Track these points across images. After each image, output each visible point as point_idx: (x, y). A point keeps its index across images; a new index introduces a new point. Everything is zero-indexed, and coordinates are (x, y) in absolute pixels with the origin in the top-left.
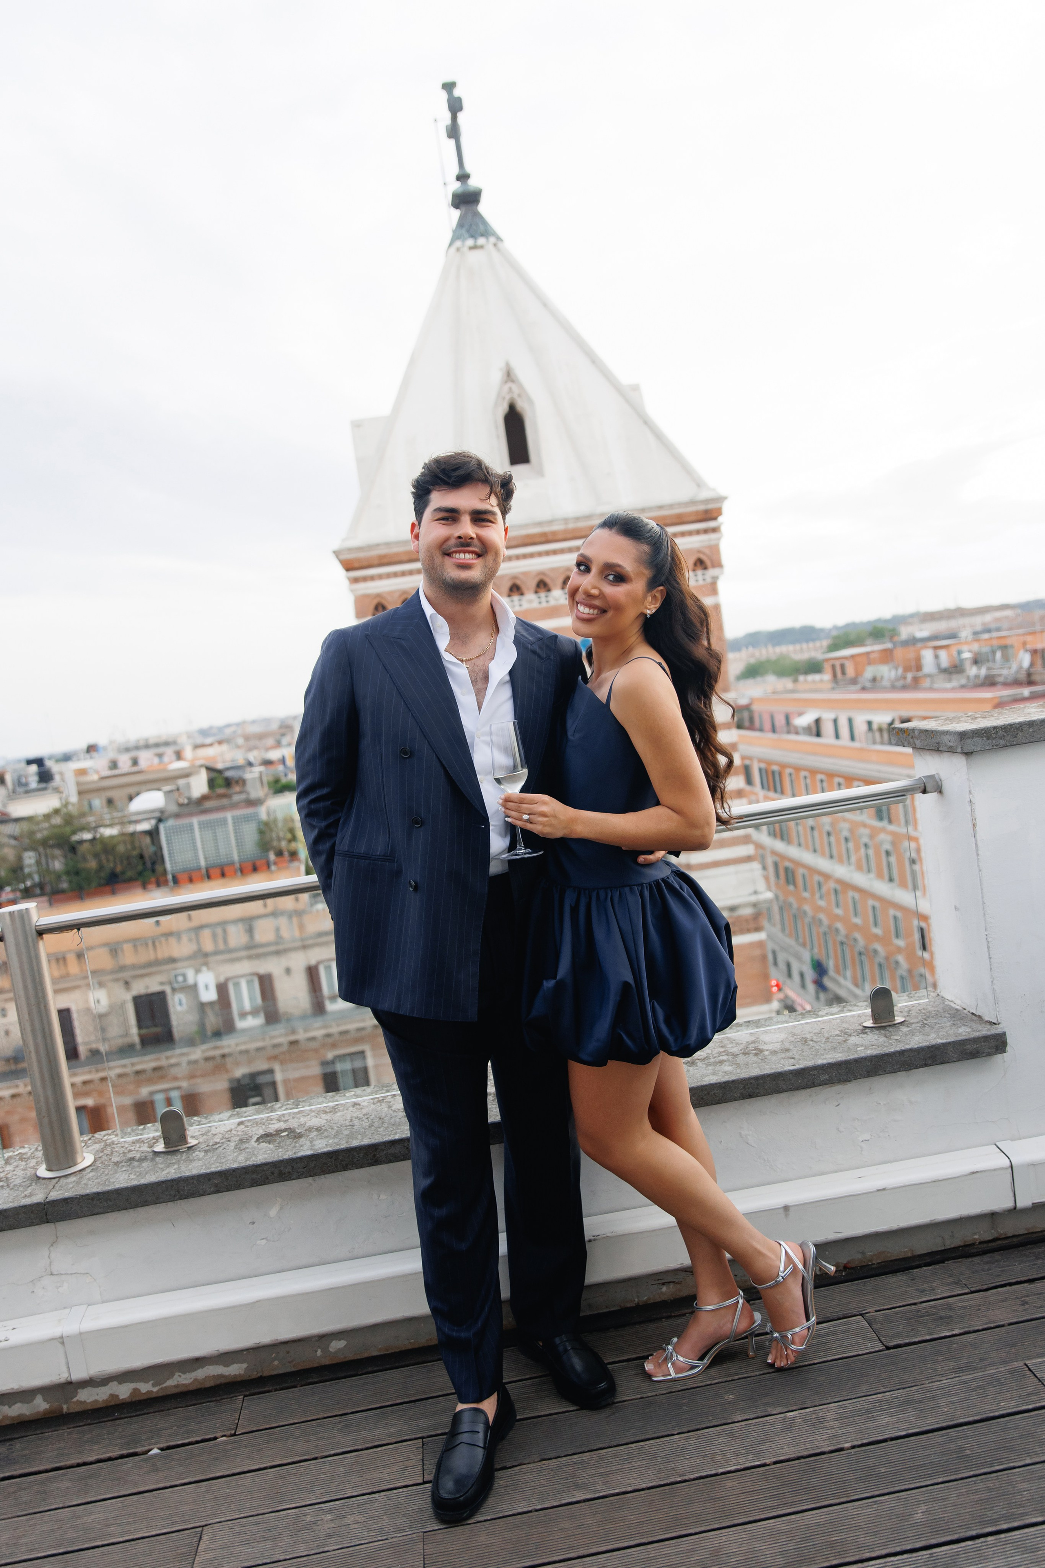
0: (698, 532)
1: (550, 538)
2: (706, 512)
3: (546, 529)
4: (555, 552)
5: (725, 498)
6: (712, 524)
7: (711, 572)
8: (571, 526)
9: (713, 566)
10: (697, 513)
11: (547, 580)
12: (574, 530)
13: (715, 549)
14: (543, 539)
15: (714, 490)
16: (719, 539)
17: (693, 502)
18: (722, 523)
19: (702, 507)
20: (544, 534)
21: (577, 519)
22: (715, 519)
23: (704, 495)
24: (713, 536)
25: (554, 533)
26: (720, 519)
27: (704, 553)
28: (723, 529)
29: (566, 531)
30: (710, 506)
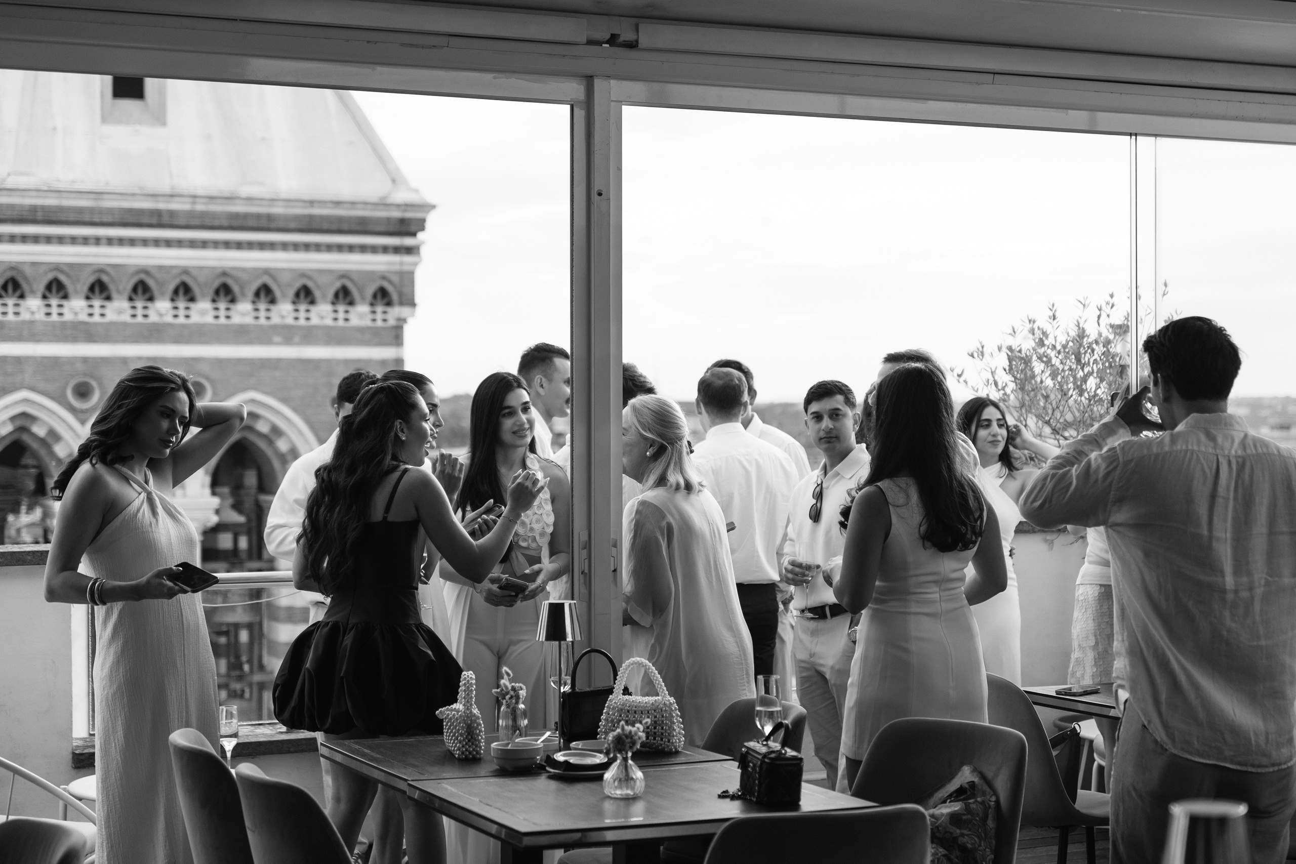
0: (385, 249)
1: (165, 219)
2: (402, 221)
3: (162, 206)
4: (168, 243)
5: (434, 207)
6: (408, 241)
7: (396, 312)
8: (200, 207)
9: (401, 304)
10: (389, 220)
11: (151, 283)
12: (203, 214)
13: (407, 278)
14: (154, 220)
15: (417, 191)
16: (416, 264)
17: (383, 204)
18: (423, 243)
19: (396, 214)
20: (158, 213)
21: (211, 198)
22: (414, 234)
23: (401, 196)
24: (407, 259)
25: (172, 213)
26: (421, 236)
27: (390, 282)
28: (423, 250)
29: (191, 214)
30: (409, 215)
